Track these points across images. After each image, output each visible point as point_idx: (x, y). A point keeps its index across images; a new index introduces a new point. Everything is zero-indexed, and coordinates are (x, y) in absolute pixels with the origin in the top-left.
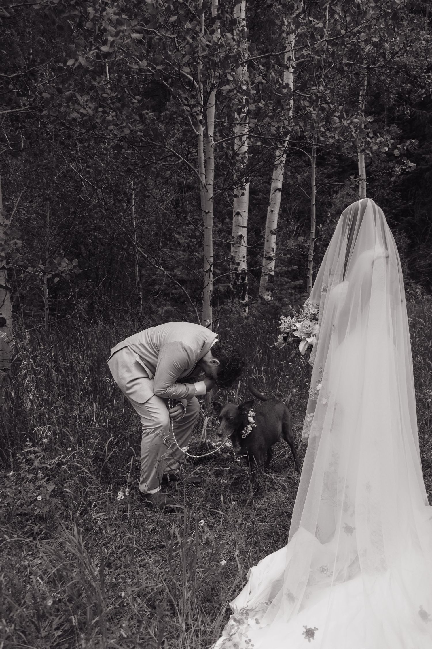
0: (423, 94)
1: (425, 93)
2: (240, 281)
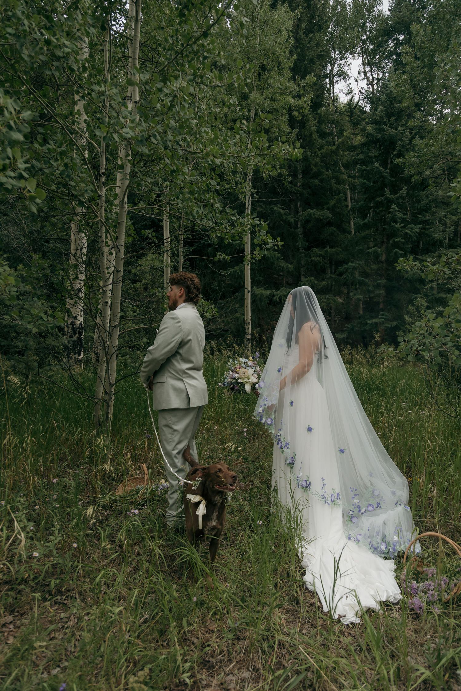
0: (228, 189)
1: (229, 188)
2: (77, 335)
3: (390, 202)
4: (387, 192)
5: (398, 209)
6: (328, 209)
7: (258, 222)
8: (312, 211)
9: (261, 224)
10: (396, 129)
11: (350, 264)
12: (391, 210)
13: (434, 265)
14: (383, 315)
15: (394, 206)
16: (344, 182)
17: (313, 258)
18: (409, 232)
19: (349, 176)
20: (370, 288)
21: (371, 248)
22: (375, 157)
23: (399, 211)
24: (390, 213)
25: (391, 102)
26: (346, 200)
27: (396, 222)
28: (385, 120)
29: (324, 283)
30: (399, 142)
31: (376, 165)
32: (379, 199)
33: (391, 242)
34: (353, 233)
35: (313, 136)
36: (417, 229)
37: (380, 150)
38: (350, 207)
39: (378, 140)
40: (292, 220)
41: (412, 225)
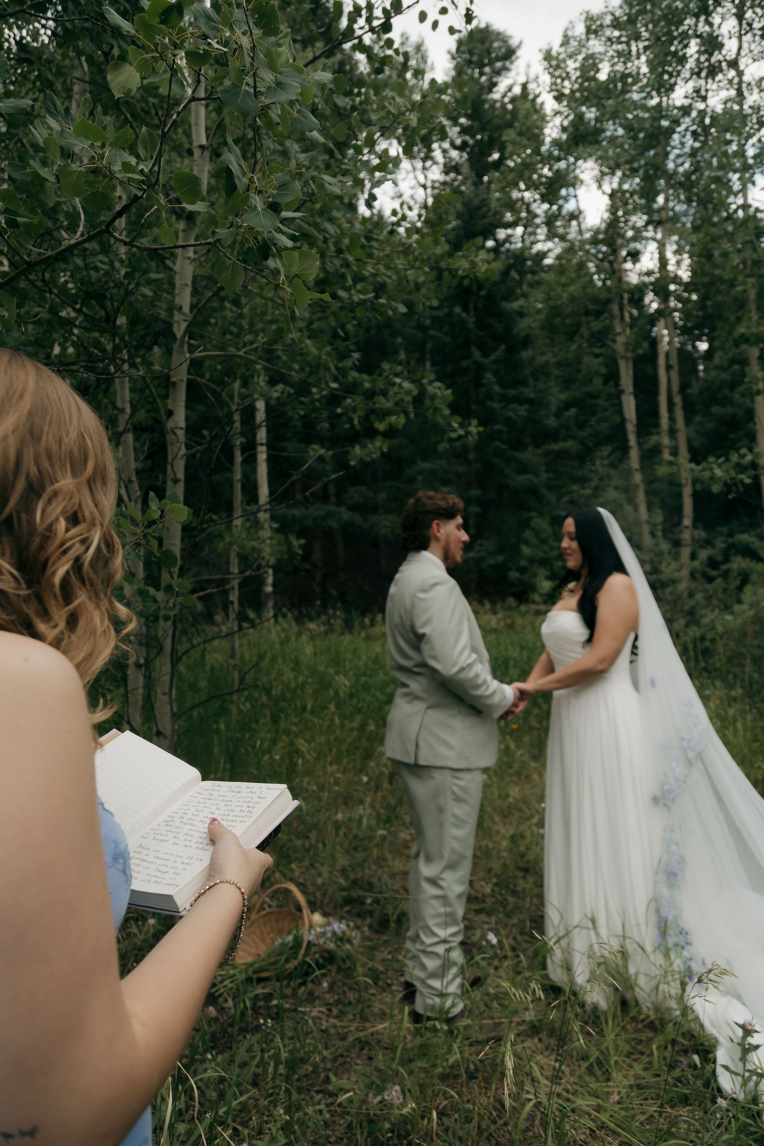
3: (481, 369)
4: (477, 354)
5: (493, 380)
12: (485, 381)
14: (481, 545)
15: (489, 375)
18: (513, 416)
27: (491, 398)
29: (383, 495)
31: (458, 310)
32: (464, 363)
36: (523, 410)
41: (515, 406)
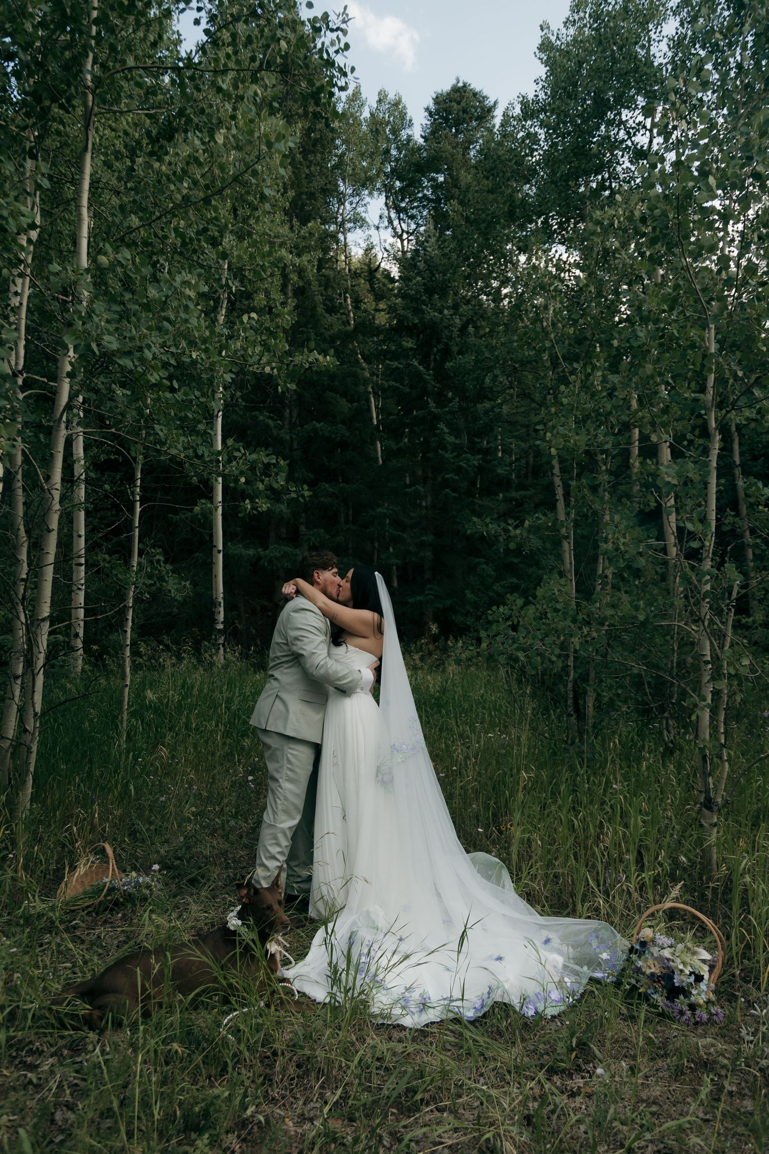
3: (436, 418)
4: (432, 404)
5: (446, 430)
6: (343, 422)
7: (274, 461)
8: (318, 425)
9: (278, 462)
10: (441, 312)
11: (379, 510)
12: (438, 431)
13: (516, 527)
14: (431, 589)
15: (442, 426)
16: (366, 382)
17: (322, 499)
18: (465, 465)
19: (372, 374)
20: (411, 548)
21: (410, 486)
22: (411, 349)
23: (449, 433)
24: (435, 435)
25: (431, 272)
26: (369, 410)
27: (444, 449)
28: (424, 298)
29: (340, 538)
30: (446, 332)
31: (414, 362)
32: (418, 413)
33: (439, 479)
34: (381, 462)
35: (318, 309)
36: (476, 460)
37: (418, 340)
38: (375, 422)
39: (415, 325)
40: (288, 437)
41: (469, 455)
